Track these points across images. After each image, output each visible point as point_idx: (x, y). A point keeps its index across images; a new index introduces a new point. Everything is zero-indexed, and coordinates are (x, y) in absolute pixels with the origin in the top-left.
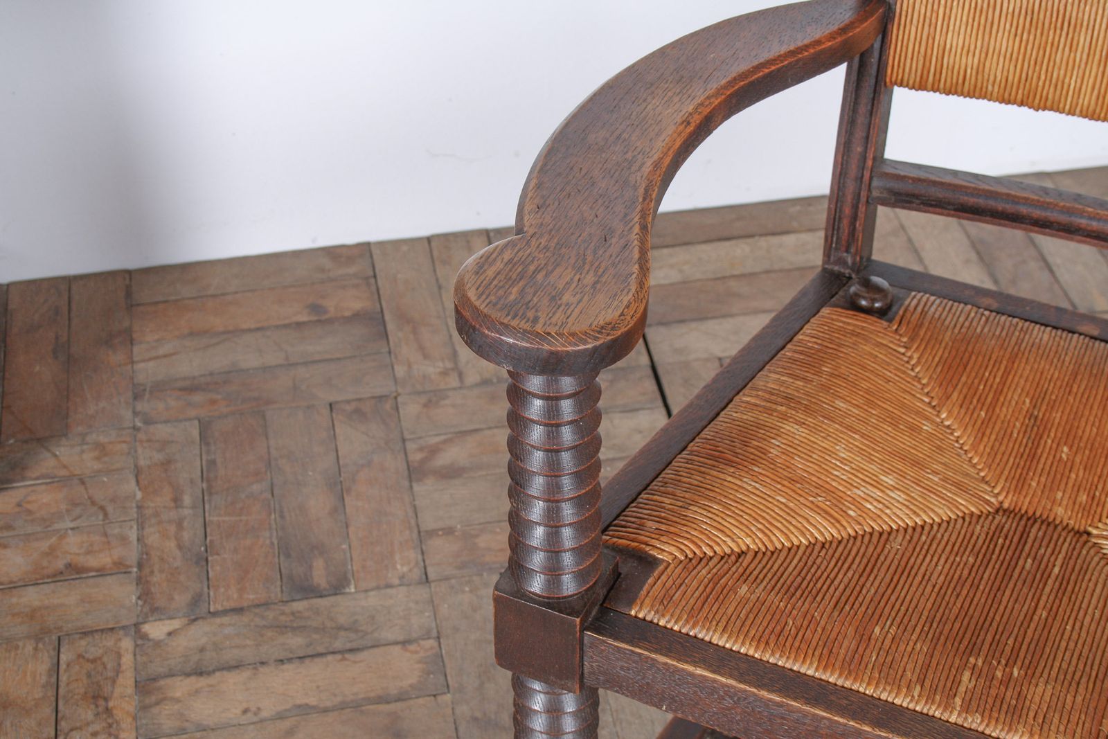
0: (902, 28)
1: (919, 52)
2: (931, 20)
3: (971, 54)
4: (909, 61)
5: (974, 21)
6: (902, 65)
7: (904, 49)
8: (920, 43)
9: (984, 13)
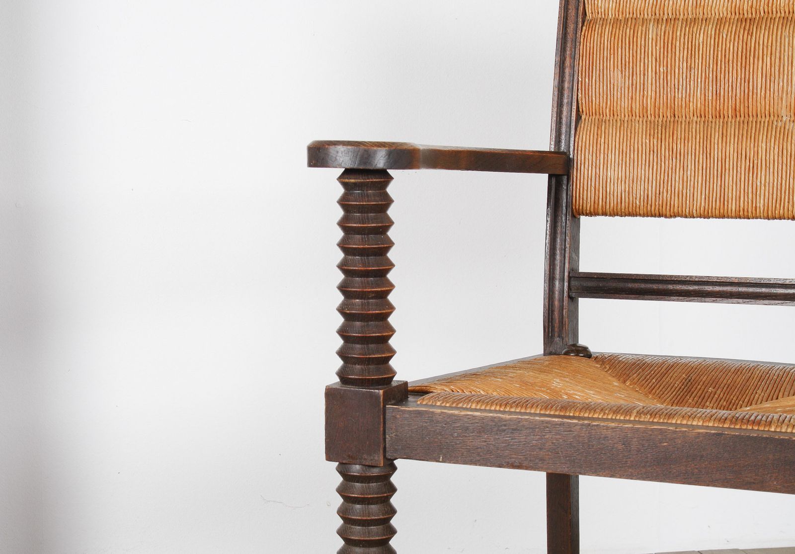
0: (579, 171)
1: (591, 185)
2: (596, 164)
3: (623, 182)
4: (585, 192)
5: (622, 161)
6: (581, 196)
7: (582, 184)
8: (591, 180)
9: (628, 155)
